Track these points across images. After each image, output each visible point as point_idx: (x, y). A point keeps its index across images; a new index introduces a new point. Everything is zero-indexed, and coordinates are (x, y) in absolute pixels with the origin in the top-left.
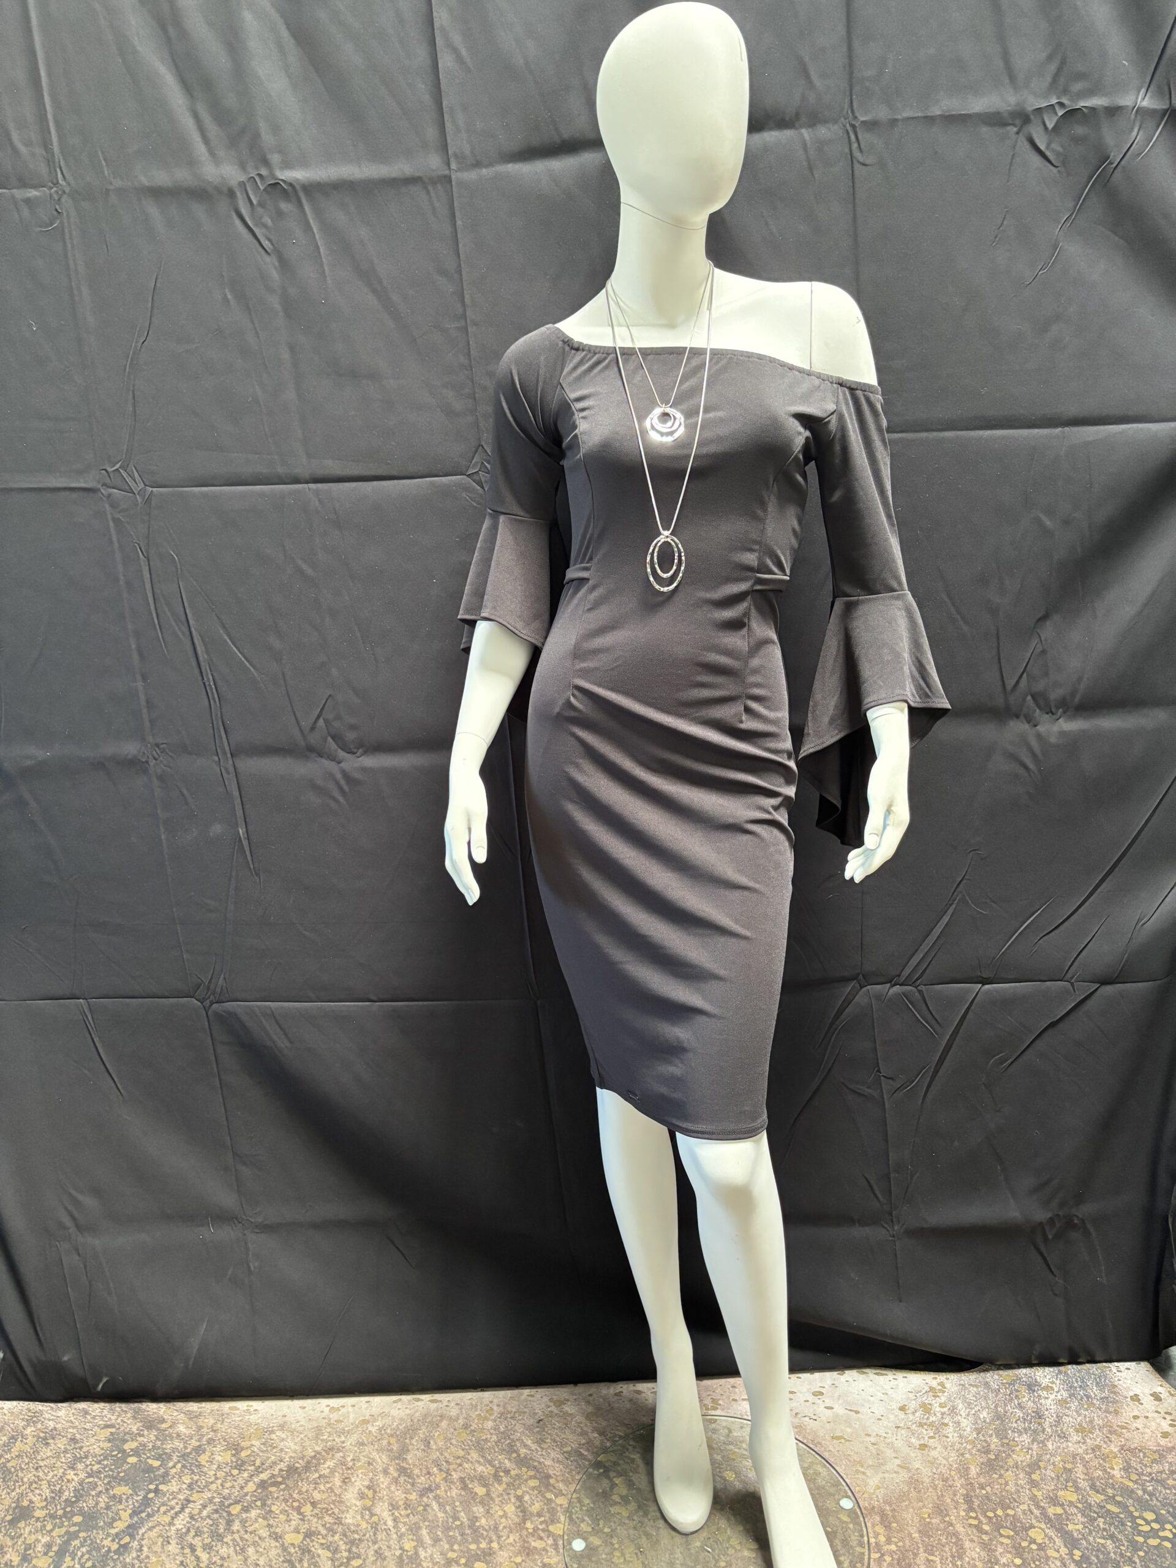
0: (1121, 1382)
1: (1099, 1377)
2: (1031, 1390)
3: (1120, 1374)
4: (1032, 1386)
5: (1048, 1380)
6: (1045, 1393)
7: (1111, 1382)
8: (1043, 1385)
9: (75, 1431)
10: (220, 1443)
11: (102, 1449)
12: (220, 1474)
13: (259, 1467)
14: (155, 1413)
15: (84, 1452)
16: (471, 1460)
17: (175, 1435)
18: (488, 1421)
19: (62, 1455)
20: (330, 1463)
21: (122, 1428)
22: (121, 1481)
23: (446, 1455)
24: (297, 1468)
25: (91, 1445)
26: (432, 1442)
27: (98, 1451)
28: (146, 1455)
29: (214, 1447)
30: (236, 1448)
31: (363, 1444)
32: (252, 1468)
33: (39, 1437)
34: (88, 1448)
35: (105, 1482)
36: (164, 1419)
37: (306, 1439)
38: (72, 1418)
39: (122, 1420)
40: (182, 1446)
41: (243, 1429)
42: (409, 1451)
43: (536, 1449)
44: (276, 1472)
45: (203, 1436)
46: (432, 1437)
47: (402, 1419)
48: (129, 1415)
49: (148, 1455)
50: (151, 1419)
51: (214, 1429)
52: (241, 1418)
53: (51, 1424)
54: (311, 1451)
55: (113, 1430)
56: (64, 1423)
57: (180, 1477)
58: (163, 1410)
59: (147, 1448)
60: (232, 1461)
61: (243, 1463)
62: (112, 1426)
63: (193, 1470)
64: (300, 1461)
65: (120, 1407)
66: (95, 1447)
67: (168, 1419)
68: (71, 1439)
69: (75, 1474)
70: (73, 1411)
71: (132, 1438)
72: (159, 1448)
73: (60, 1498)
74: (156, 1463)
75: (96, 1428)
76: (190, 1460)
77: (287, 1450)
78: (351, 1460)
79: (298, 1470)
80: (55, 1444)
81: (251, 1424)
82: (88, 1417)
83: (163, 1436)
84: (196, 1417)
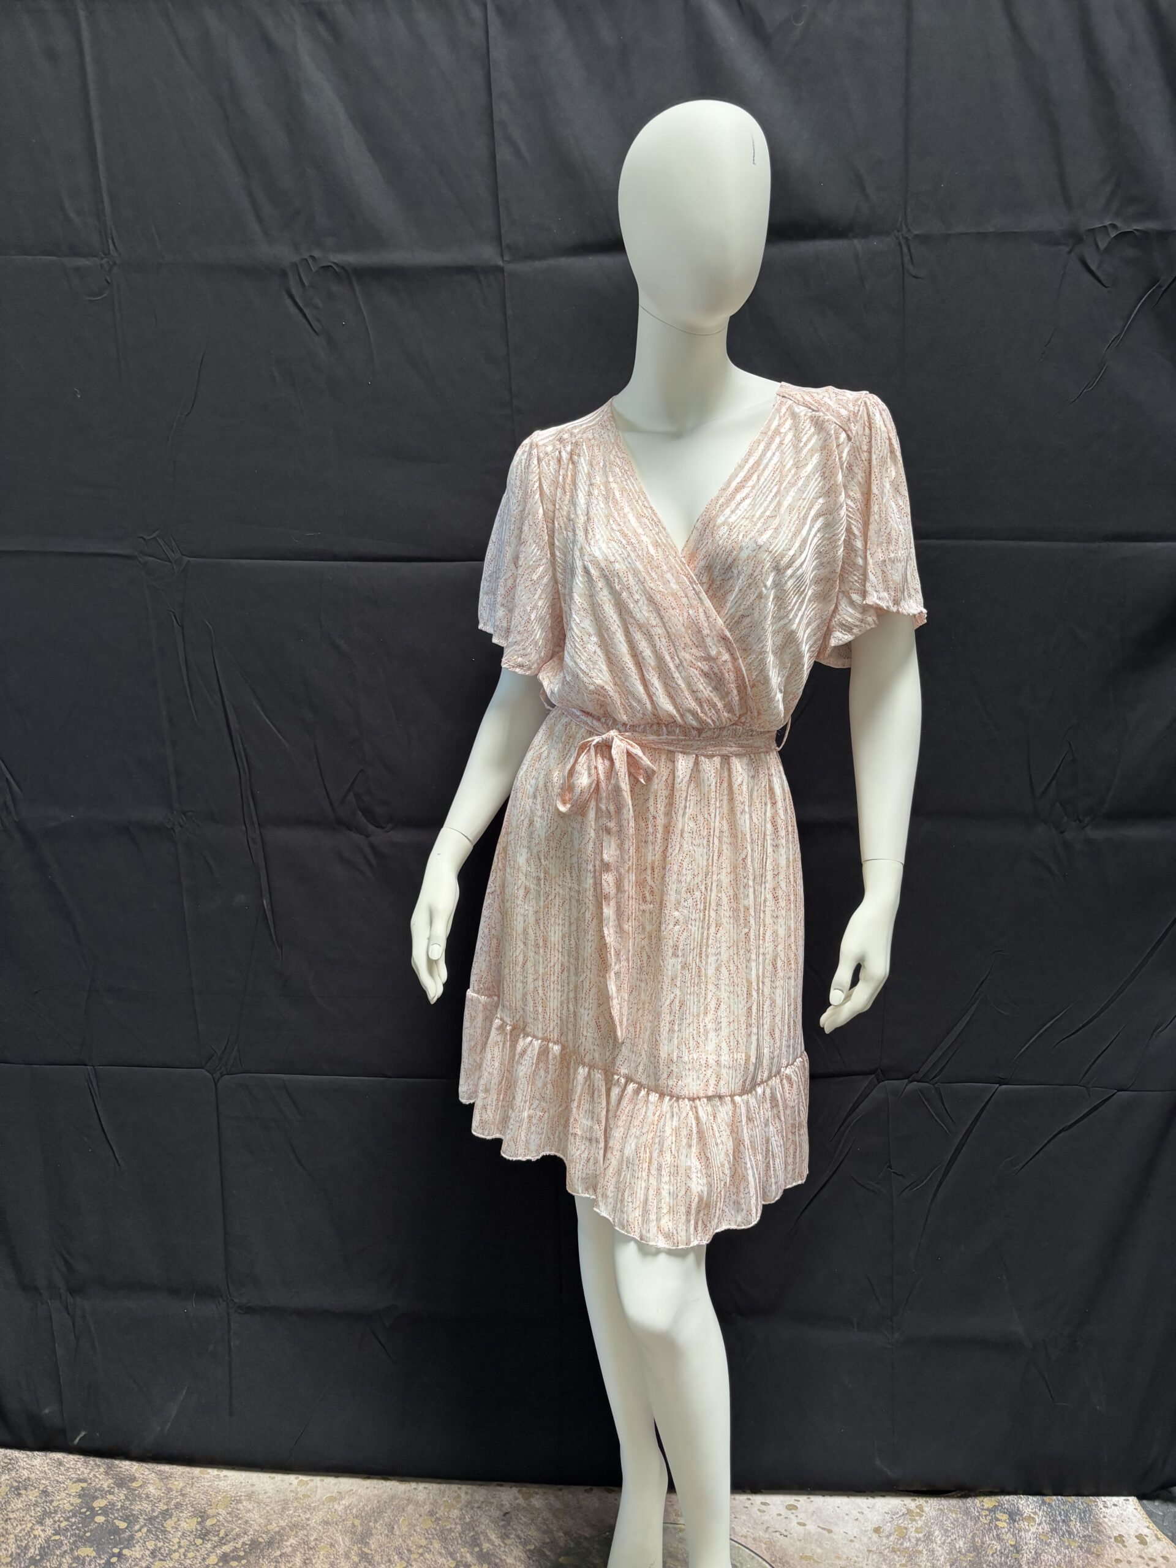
0: (1106, 1520)
1: (1084, 1512)
2: (1012, 1519)
3: (1104, 1509)
4: (1014, 1515)
5: (1030, 1510)
6: (1026, 1523)
7: (1096, 1518)
8: (1026, 1514)
9: (47, 1482)
10: (187, 1509)
11: (72, 1505)
12: (184, 1542)
13: (223, 1538)
14: (127, 1470)
15: (53, 1507)
16: (432, 1549)
17: (144, 1496)
18: (454, 1509)
19: (32, 1508)
20: (293, 1541)
21: (93, 1485)
22: (87, 1542)
23: (409, 1542)
24: (261, 1543)
25: (61, 1499)
26: (396, 1527)
27: (68, 1507)
28: (113, 1514)
29: (181, 1512)
30: (203, 1516)
31: (327, 1523)
32: (216, 1538)
33: (13, 1487)
34: (58, 1503)
35: (71, 1541)
36: (135, 1478)
37: (272, 1512)
38: (46, 1468)
39: (95, 1475)
40: (150, 1508)
41: (211, 1495)
42: (371, 1534)
43: (499, 1545)
44: (239, 1546)
45: (172, 1499)
46: (397, 1522)
47: (369, 1500)
48: (102, 1470)
49: (116, 1515)
50: (123, 1476)
51: (184, 1492)
52: (210, 1483)
53: (26, 1473)
54: (275, 1525)
55: (85, 1485)
56: (38, 1473)
57: (145, 1542)
58: (135, 1468)
59: (115, 1508)
60: (197, 1529)
61: (208, 1533)
62: (84, 1480)
63: (158, 1536)
64: (264, 1535)
65: (94, 1461)
66: (65, 1501)
67: (139, 1478)
68: (42, 1491)
69: (44, 1530)
70: (48, 1461)
71: (101, 1495)
72: (127, 1507)
73: (25, 1555)
74: (123, 1525)
75: (68, 1481)
76: (156, 1523)
77: (252, 1522)
78: (316, 1539)
79: (262, 1546)
80: (27, 1496)
81: (220, 1491)
82: (62, 1469)
83: (133, 1496)
84: (167, 1478)
